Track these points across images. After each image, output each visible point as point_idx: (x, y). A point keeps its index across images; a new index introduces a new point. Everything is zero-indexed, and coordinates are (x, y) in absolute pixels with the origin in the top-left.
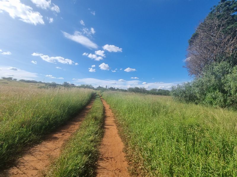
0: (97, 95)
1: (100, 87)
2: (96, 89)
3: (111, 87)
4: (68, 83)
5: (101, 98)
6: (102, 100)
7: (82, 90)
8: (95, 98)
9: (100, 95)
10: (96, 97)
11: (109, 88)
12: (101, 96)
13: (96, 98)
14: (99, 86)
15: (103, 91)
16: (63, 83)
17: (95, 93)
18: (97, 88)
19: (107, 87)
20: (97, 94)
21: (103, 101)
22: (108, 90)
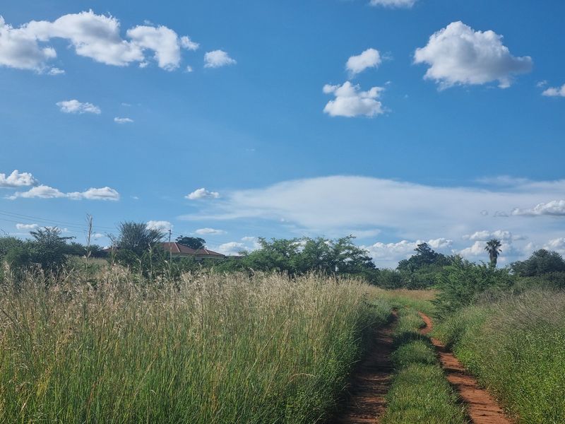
0: (409, 337)
1: (426, 258)
2: (393, 281)
3: (543, 253)
4: (154, 234)
5: (450, 361)
6: (456, 388)
7: (274, 286)
8: (390, 368)
9: (439, 334)
10: (404, 351)
11: (518, 267)
12: (448, 349)
13: (399, 366)
14: (423, 247)
15: (465, 300)
16: (118, 235)
17: (392, 320)
18: (403, 264)
19: (494, 254)
20: (409, 322)
21: (468, 394)
22: (511, 282)
